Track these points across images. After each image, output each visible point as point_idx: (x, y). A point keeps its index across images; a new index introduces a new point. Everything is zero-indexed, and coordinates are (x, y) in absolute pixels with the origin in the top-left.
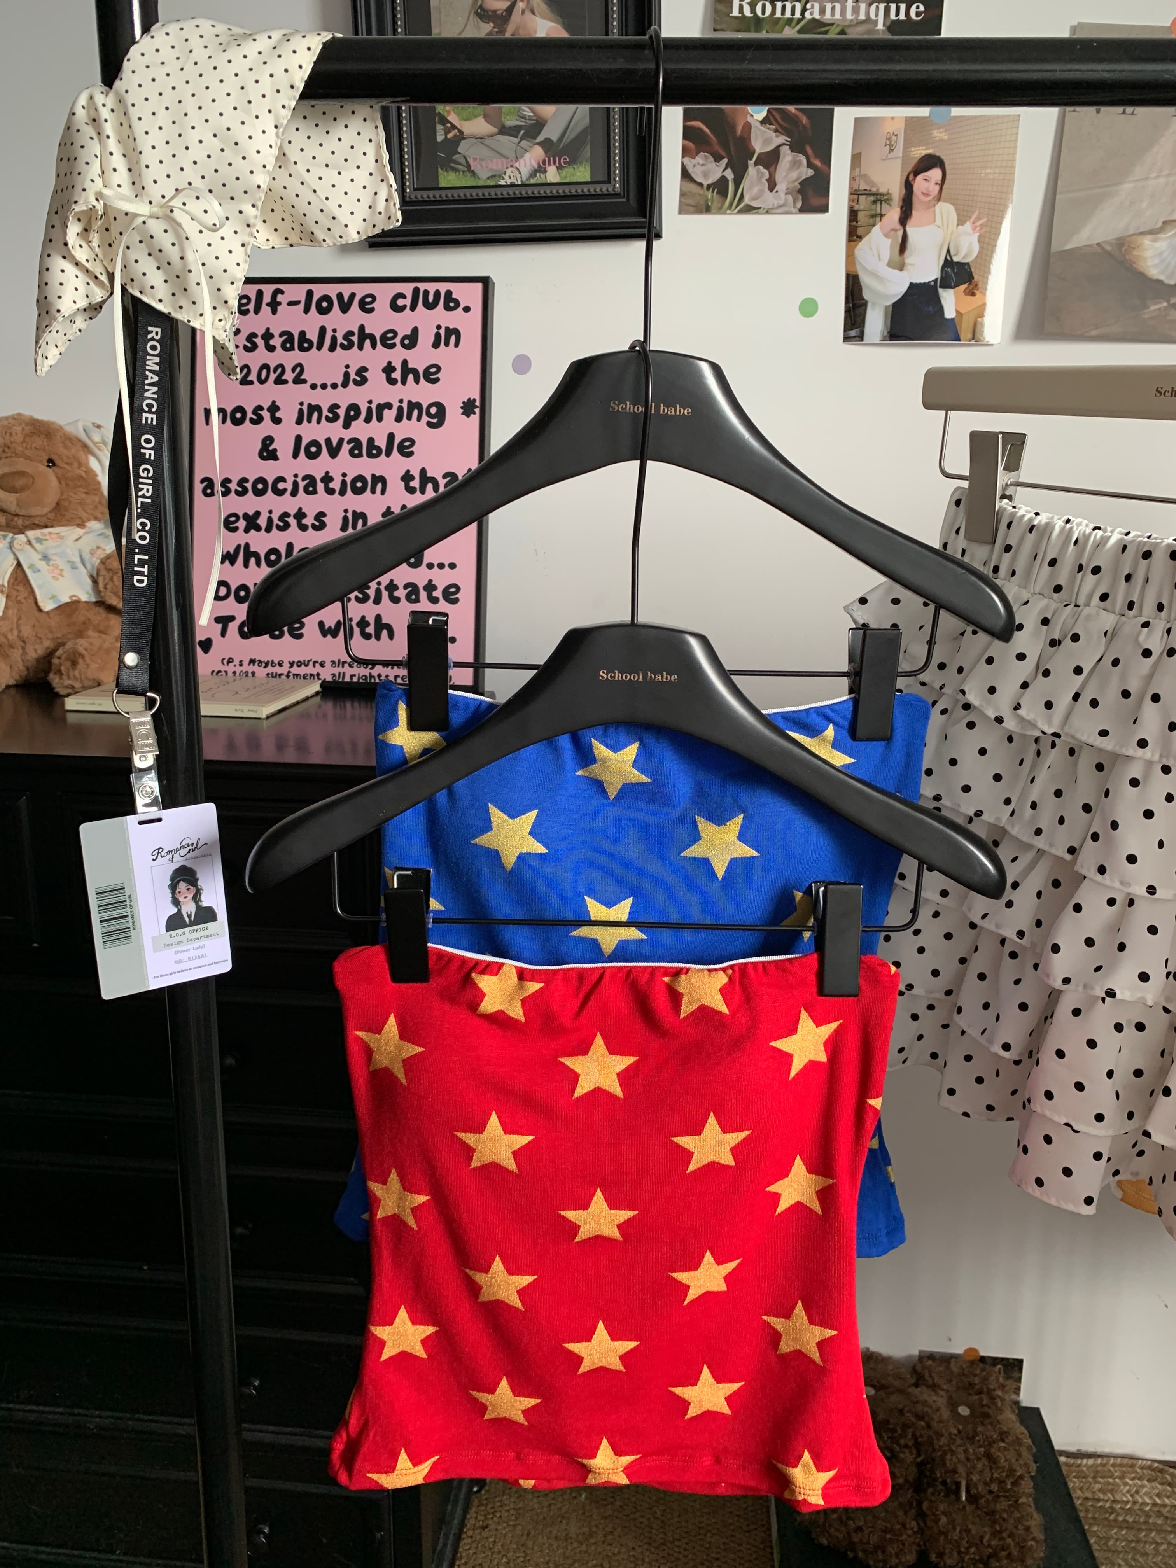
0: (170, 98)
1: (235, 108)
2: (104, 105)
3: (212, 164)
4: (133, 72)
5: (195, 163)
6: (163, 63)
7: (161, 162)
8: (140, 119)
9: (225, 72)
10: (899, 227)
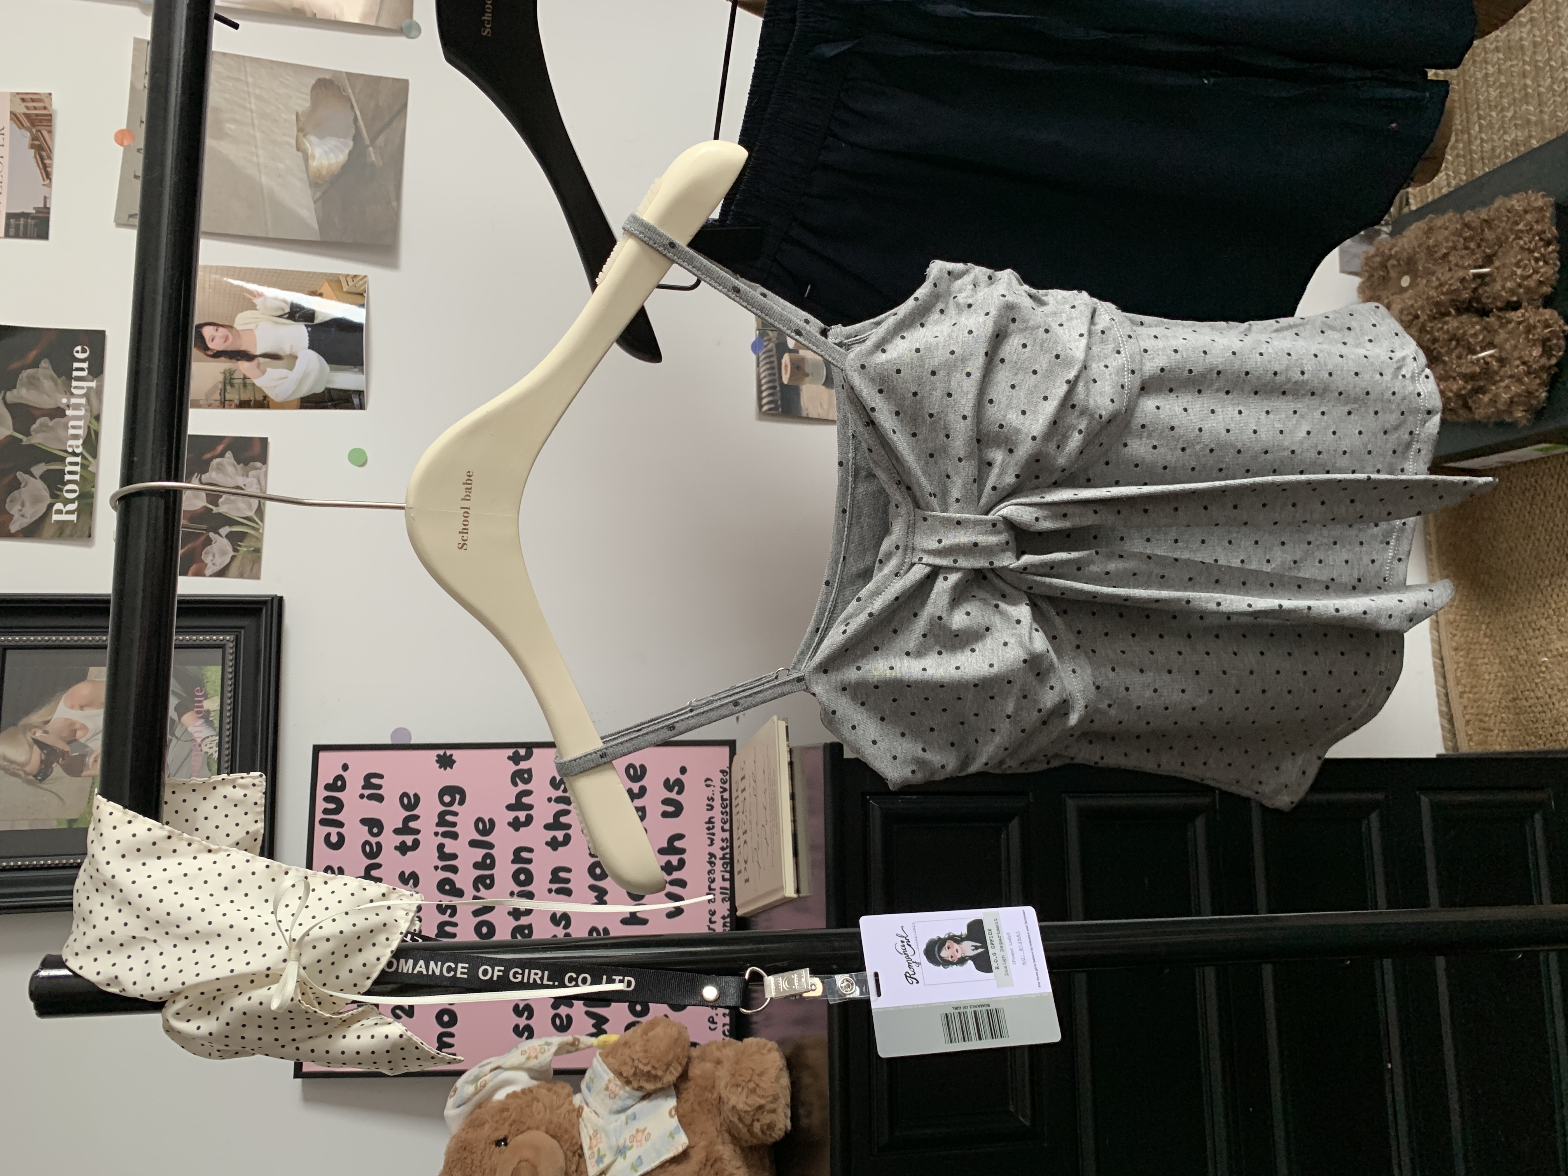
10: (254, 363)
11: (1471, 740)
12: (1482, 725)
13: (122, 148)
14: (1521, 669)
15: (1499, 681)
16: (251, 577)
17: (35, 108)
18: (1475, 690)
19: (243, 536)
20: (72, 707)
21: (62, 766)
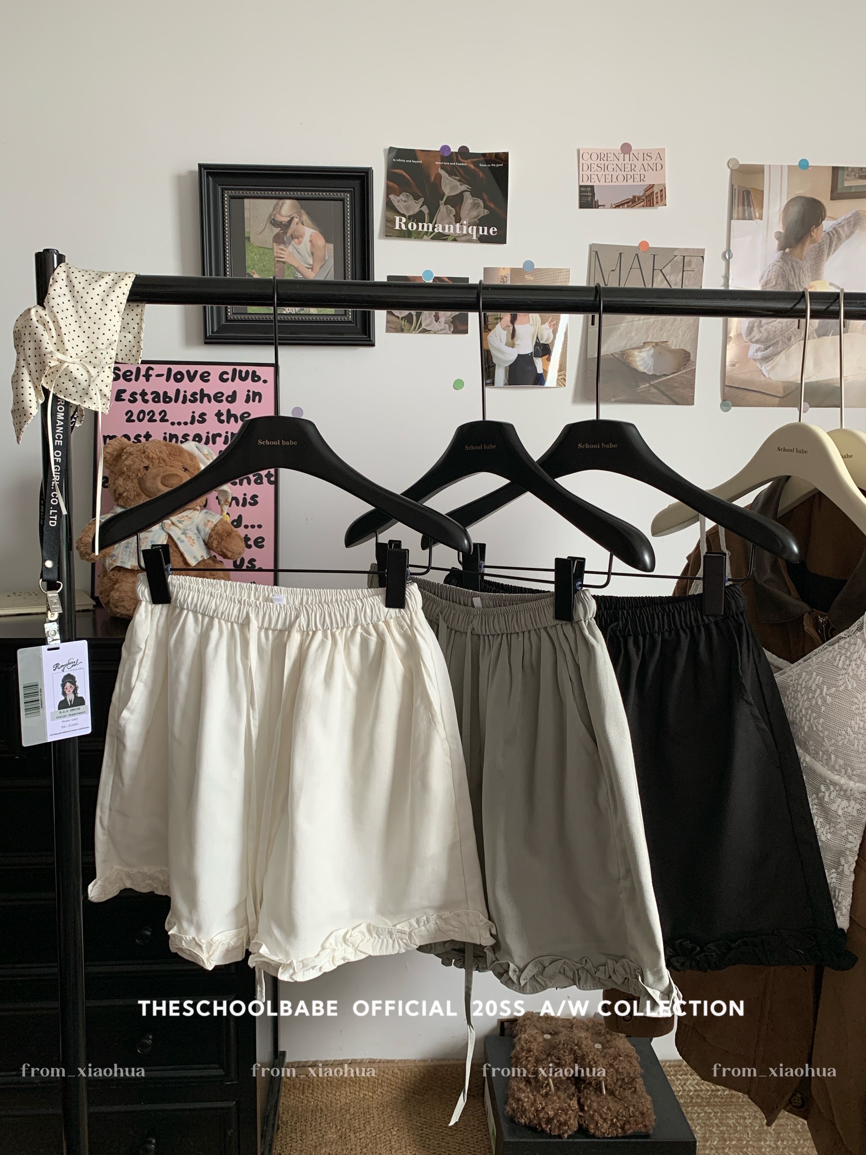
10: (510, 325)
12: (306, 1087)
13: (637, 245)
15: (334, 1101)
16: (387, 327)
17: (657, 197)
18: (329, 1083)
19: (410, 322)
20: (311, 236)
21: (279, 233)
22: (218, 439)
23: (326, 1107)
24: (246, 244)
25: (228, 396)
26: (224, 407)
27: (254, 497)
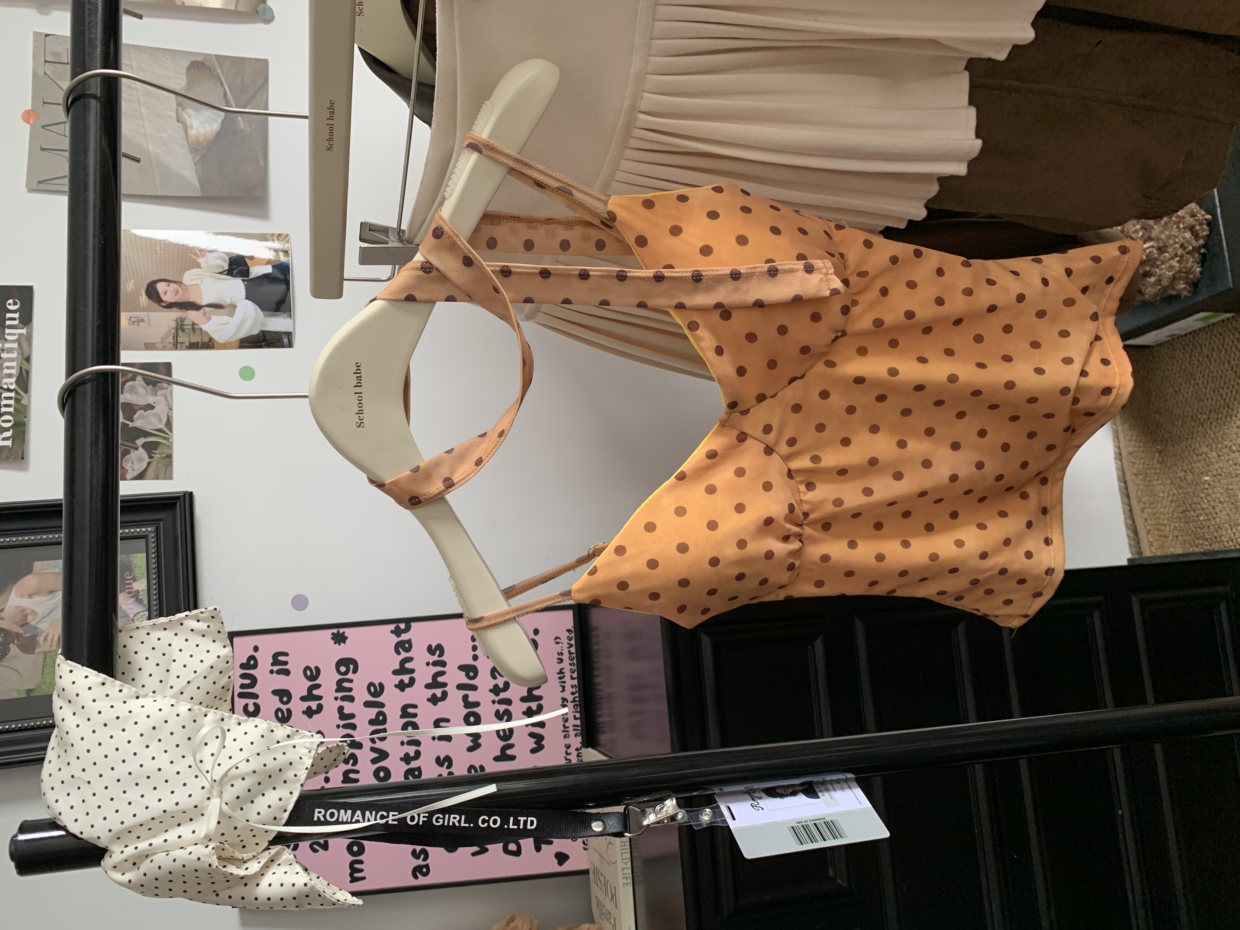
0: (115, 791)
1: (124, 730)
2: (122, 852)
3: (172, 749)
4: (92, 826)
5: (172, 762)
6: (83, 801)
7: (172, 792)
8: (135, 815)
9: (91, 741)
11: (1152, 545)
12: (1160, 533)
13: (29, 126)
14: (1188, 486)
15: (1170, 498)
16: (165, 478)
18: (1152, 506)
19: (156, 445)
20: (22, 596)
21: (18, 646)
22: (346, 711)
23: (1178, 506)
24: (37, 694)
25: (281, 701)
26: (297, 706)
27: (431, 650)
